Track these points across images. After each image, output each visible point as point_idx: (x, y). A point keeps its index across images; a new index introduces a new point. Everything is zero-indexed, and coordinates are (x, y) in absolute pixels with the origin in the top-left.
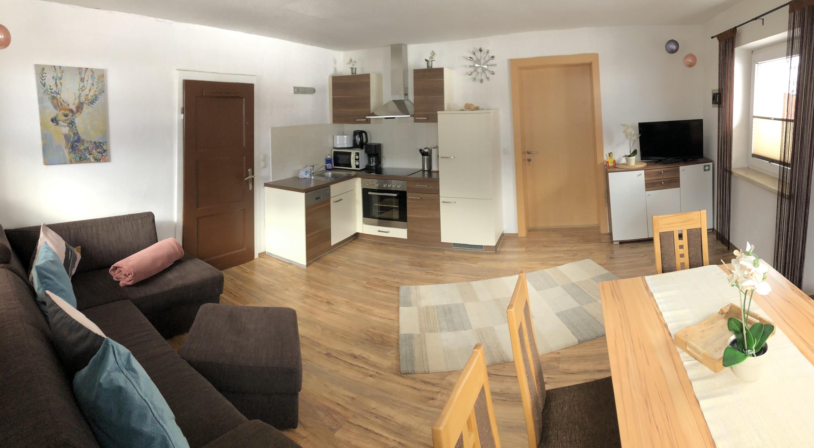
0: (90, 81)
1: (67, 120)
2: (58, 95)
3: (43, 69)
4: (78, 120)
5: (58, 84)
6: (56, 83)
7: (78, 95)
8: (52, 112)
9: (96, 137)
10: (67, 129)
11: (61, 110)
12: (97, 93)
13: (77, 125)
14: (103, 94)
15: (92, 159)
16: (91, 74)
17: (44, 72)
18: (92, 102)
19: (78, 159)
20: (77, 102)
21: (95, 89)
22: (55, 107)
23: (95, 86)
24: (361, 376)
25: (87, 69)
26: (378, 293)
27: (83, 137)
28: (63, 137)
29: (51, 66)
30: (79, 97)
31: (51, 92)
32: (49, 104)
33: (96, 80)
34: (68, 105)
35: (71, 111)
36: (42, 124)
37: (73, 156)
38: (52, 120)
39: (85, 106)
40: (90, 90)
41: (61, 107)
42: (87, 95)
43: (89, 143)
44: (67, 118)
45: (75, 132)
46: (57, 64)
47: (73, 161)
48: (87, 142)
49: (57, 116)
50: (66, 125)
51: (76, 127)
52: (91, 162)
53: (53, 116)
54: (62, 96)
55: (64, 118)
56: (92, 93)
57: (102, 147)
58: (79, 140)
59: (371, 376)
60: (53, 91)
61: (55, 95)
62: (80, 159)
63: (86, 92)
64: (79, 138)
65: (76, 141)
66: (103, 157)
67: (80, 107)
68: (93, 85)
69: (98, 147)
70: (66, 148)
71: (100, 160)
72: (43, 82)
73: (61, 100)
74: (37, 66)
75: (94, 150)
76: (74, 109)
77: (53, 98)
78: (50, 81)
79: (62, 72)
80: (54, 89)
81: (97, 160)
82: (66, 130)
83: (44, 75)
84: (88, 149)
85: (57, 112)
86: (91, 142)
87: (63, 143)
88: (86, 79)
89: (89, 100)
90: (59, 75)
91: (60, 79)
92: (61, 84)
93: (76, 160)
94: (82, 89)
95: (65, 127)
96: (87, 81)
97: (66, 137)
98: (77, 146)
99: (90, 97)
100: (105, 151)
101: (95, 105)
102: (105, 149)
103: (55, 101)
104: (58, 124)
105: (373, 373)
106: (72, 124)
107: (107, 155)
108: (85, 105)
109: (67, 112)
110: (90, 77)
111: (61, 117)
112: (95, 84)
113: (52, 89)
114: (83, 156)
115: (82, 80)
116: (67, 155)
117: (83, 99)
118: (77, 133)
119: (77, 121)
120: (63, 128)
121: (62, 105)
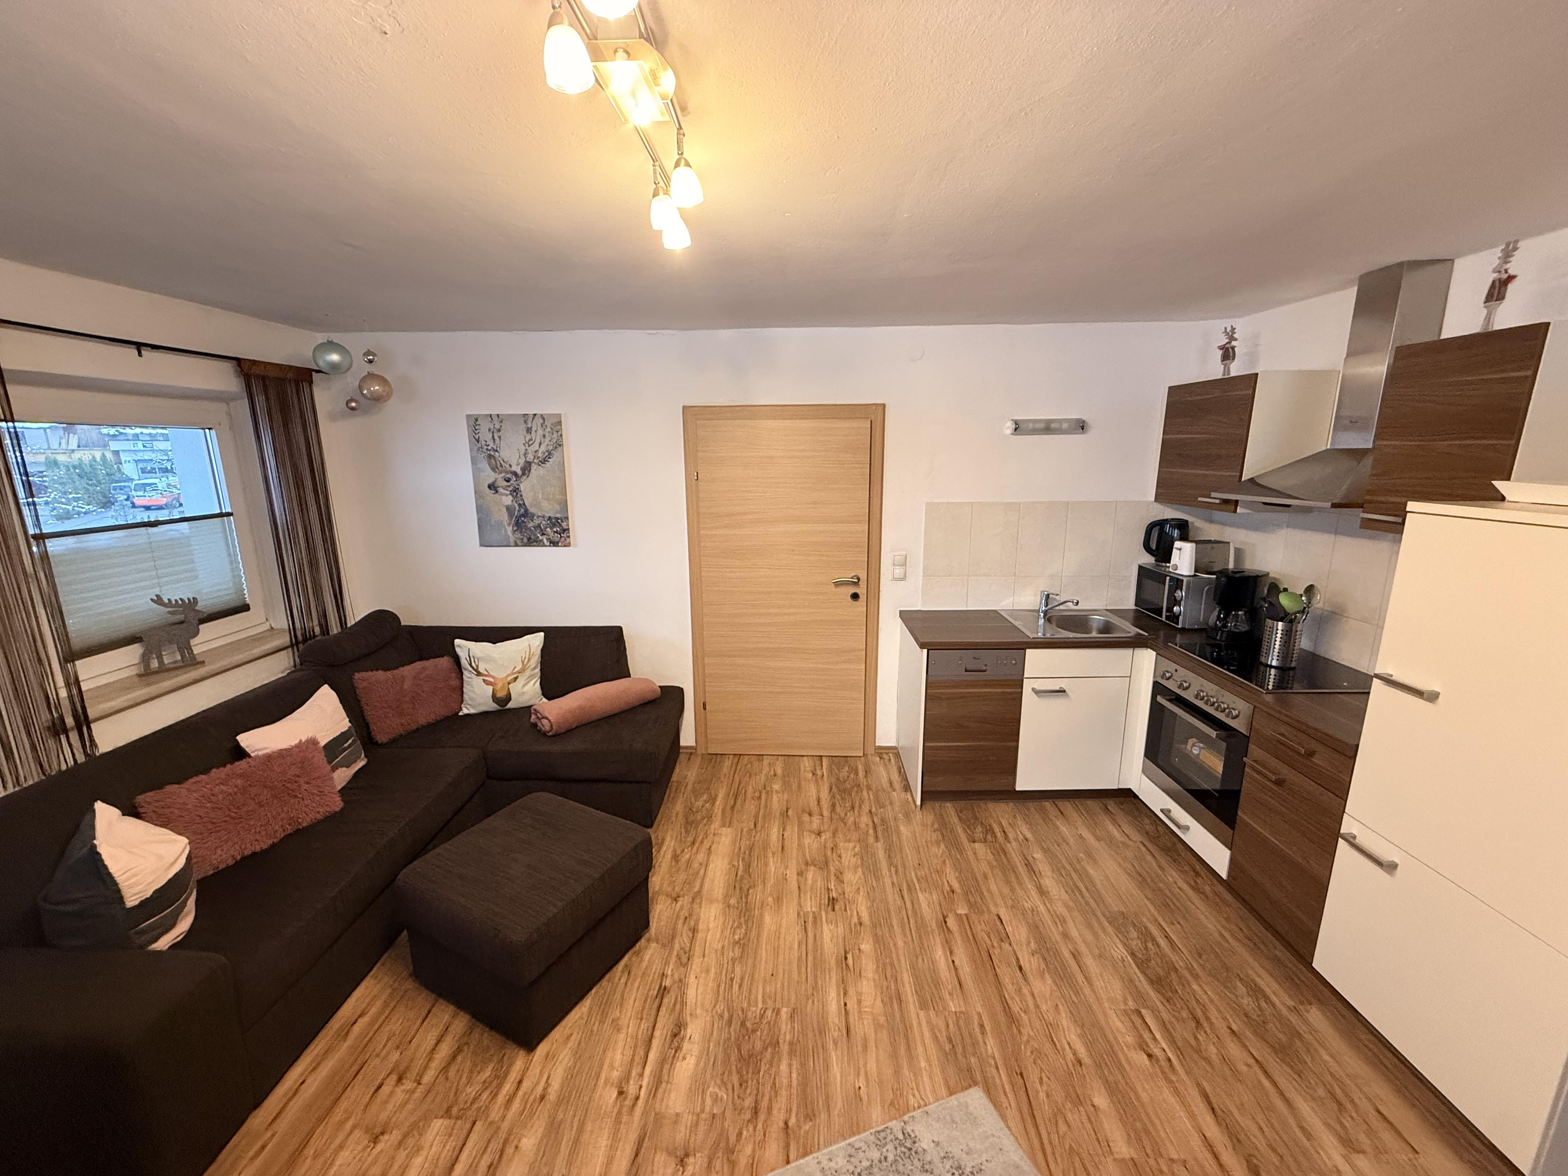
0: (540, 432)
1: (509, 486)
2: (497, 454)
3: (477, 420)
5: (496, 437)
6: (493, 437)
7: (524, 451)
8: (490, 476)
10: (510, 498)
11: (501, 473)
12: (551, 448)
13: (523, 493)
14: (560, 449)
15: (545, 541)
16: (542, 421)
17: (478, 423)
18: (544, 461)
19: (525, 540)
20: (522, 461)
21: (547, 442)
22: (493, 469)
23: (548, 439)
25: (535, 415)
27: (532, 510)
28: (505, 510)
29: (486, 415)
30: (525, 454)
31: (487, 450)
32: (484, 465)
33: (548, 429)
34: (510, 466)
35: (515, 474)
36: (478, 493)
37: (519, 536)
38: (490, 487)
39: (534, 467)
40: (540, 444)
41: (500, 469)
42: (536, 451)
43: (541, 518)
44: (508, 484)
45: (521, 502)
46: (494, 412)
47: (519, 543)
48: (538, 517)
49: (495, 481)
50: (509, 492)
51: (521, 496)
53: (490, 481)
54: (502, 455)
55: (506, 484)
56: (543, 448)
57: (560, 525)
58: (526, 514)
60: (490, 448)
61: (492, 453)
62: (529, 540)
63: (535, 447)
64: (526, 510)
65: (522, 516)
66: (562, 539)
67: (527, 469)
68: (544, 436)
69: (554, 525)
70: (509, 525)
71: (558, 543)
72: (477, 437)
73: (500, 459)
74: (468, 417)
75: (548, 529)
76: (519, 472)
77: (490, 457)
78: (485, 436)
79: (501, 422)
80: (491, 445)
81: (554, 544)
82: (508, 500)
83: (478, 427)
84: (539, 526)
85: (497, 475)
86: (544, 517)
88: (534, 429)
89: (539, 457)
90: (497, 426)
91: (499, 431)
92: (500, 437)
93: (523, 542)
94: (529, 443)
95: (507, 495)
96: (536, 431)
97: (508, 508)
98: (523, 522)
99: (540, 455)
100: (564, 530)
101: (548, 464)
102: (565, 527)
103: (493, 461)
104: (497, 492)
106: (516, 492)
107: (569, 537)
108: (533, 465)
109: (509, 476)
110: (539, 425)
111: (501, 483)
112: (547, 435)
113: (488, 446)
114: (532, 537)
115: (529, 430)
116: (510, 534)
117: (530, 457)
118: (524, 504)
119: (522, 487)
120: (504, 498)
121: (501, 466)
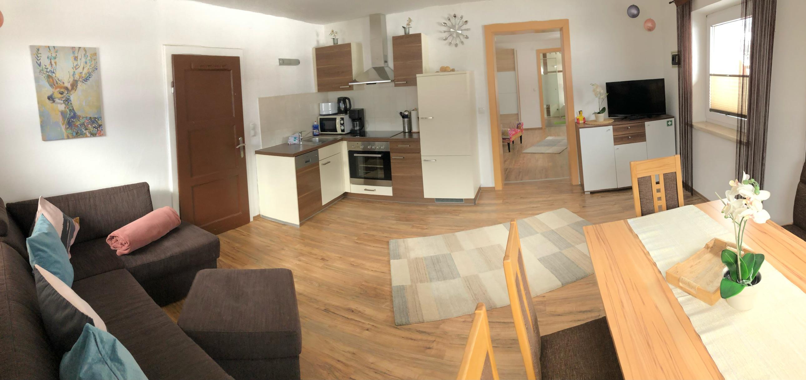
0: (83, 60)
2: (54, 75)
3: (38, 50)
4: (74, 97)
5: (53, 63)
6: (51, 62)
7: (72, 73)
8: (48, 90)
9: (91, 113)
10: (63, 106)
11: (56, 88)
12: (90, 71)
13: (72, 102)
14: (96, 71)
15: (88, 134)
16: (84, 52)
17: (39, 52)
18: (86, 80)
19: (74, 134)
20: (71, 80)
21: (88, 67)
23: (89, 64)
24: (358, 330)
25: (80, 48)
26: (369, 248)
27: (78, 113)
28: (60, 114)
30: (74, 75)
31: (47, 72)
32: (45, 83)
33: (89, 58)
34: (63, 83)
35: (67, 88)
36: (40, 102)
37: (70, 131)
38: (49, 98)
39: (80, 84)
40: (84, 68)
41: (56, 85)
42: (81, 73)
43: (84, 119)
44: (62, 96)
45: (71, 108)
46: (51, 44)
47: (70, 136)
48: (83, 118)
49: (53, 94)
50: (62, 102)
51: (71, 104)
52: (87, 137)
53: (49, 94)
54: (57, 75)
55: (60, 96)
56: (85, 71)
57: (97, 122)
58: (75, 116)
59: (367, 330)
60: (48, 70)
61: (50, 74)
62: (77, 134)
63: (80, 70)
64: (75, 114)
65: (72, 117)
66: (99, 131)
67: (74, 85)
68: (86, 63)
69: (93, 123)
70: (63, 124)
71: (96, 134)
72: (39, 63)
73: (56, 79)
74: (32, 47)
75: (90, 126)
76: (69, 87)
77: (49, 77)
78: (45, 61)
79: (56, 52)
80: (50, 68)
81: (93, 135)
82: (62, 107)
83: (39, 55)
84: (83, 124)
85: (54, 90)
86: (86, 118)
87: (60, 119)
88: (79, 57)
89: (82, 77)
90: (54, 55)
91: (55, 58)
92: (55, 63)
93: (73, 135)
94: (76, 67)
95: (61, 104)
96: (81, 59)
97: (63, 113)
98: (73, 121)
99: (83, 75)
100: (100, 126)
101: (88, 82)
102: (100, 124)
103: (51, 80)
104: (54, 101)
105: (369, 327)
106: (67, 101)
107: (102, 130)
108: (79, 82)
109: (62, 90)
110: (83, 55)
111: (57, 95)
112: (88, 62)
113: (47, 69)
114: (79, 131)
115: (76, 59)
116: (64, 130)
117: (77, 77)
118: (73, 109)
119: (72, 98)
120: (59, 106)
121: (57, 83)
